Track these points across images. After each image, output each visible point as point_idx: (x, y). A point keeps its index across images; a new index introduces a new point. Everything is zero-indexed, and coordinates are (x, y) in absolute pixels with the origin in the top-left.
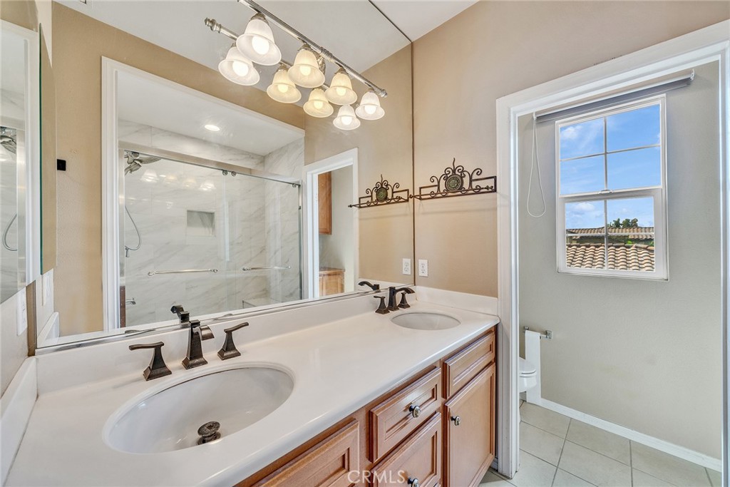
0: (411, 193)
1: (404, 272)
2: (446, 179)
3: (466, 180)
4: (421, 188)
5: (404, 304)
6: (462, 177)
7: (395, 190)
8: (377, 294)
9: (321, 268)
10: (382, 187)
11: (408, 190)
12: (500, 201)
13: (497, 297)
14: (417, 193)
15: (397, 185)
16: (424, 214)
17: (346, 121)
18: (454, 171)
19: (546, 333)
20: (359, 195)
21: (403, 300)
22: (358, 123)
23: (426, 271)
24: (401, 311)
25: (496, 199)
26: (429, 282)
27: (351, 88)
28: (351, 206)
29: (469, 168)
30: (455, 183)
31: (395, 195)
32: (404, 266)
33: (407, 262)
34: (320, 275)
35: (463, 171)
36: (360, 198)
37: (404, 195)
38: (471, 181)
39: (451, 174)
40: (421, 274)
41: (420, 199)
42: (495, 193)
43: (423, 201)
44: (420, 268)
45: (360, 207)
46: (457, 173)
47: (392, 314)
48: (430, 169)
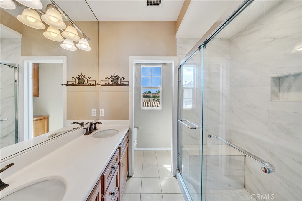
0: (97, 83)
1: (93, 115)
2: (112, 79)
3: (119, 81)
4: (101, 81)
5: (95, 129)
6: (118, 79)
7: (89, 80)
8: (84, 127)
9: (34, 117)
10: (81, 78)
11: (95, 81)
12: (130, 89)
13: (129, 120)
14: (99, 83)
15: (90, 78)
16: (102, 91)
17: (68, 46)
18: (115, 77)
19: (138, 128)
20: (67, 80)
21: (95, 127)
22: (76, 49)
23: (103, 114)
24: (95, 132)
25: (129, 88)
26: (104, 118)
27: (77, 34)
28: (63, 85)
29: (121, 77)
30: (115, 81)
31: (89, 82)
32: (93, 112)
33: (94, 111)
34: (34, 121)
35: (118, 77)
36: (68, 81)
37: (94, 83)
38: (121, 81)
39: (114, 77)
40: (101, 115)
41: (101, 85)
42: (128, 86)
43: (102, 86)
44: (101, 113)
45: (67, 86)
46: (116, 77)
47: (92, 134)
48: (105, 74)
